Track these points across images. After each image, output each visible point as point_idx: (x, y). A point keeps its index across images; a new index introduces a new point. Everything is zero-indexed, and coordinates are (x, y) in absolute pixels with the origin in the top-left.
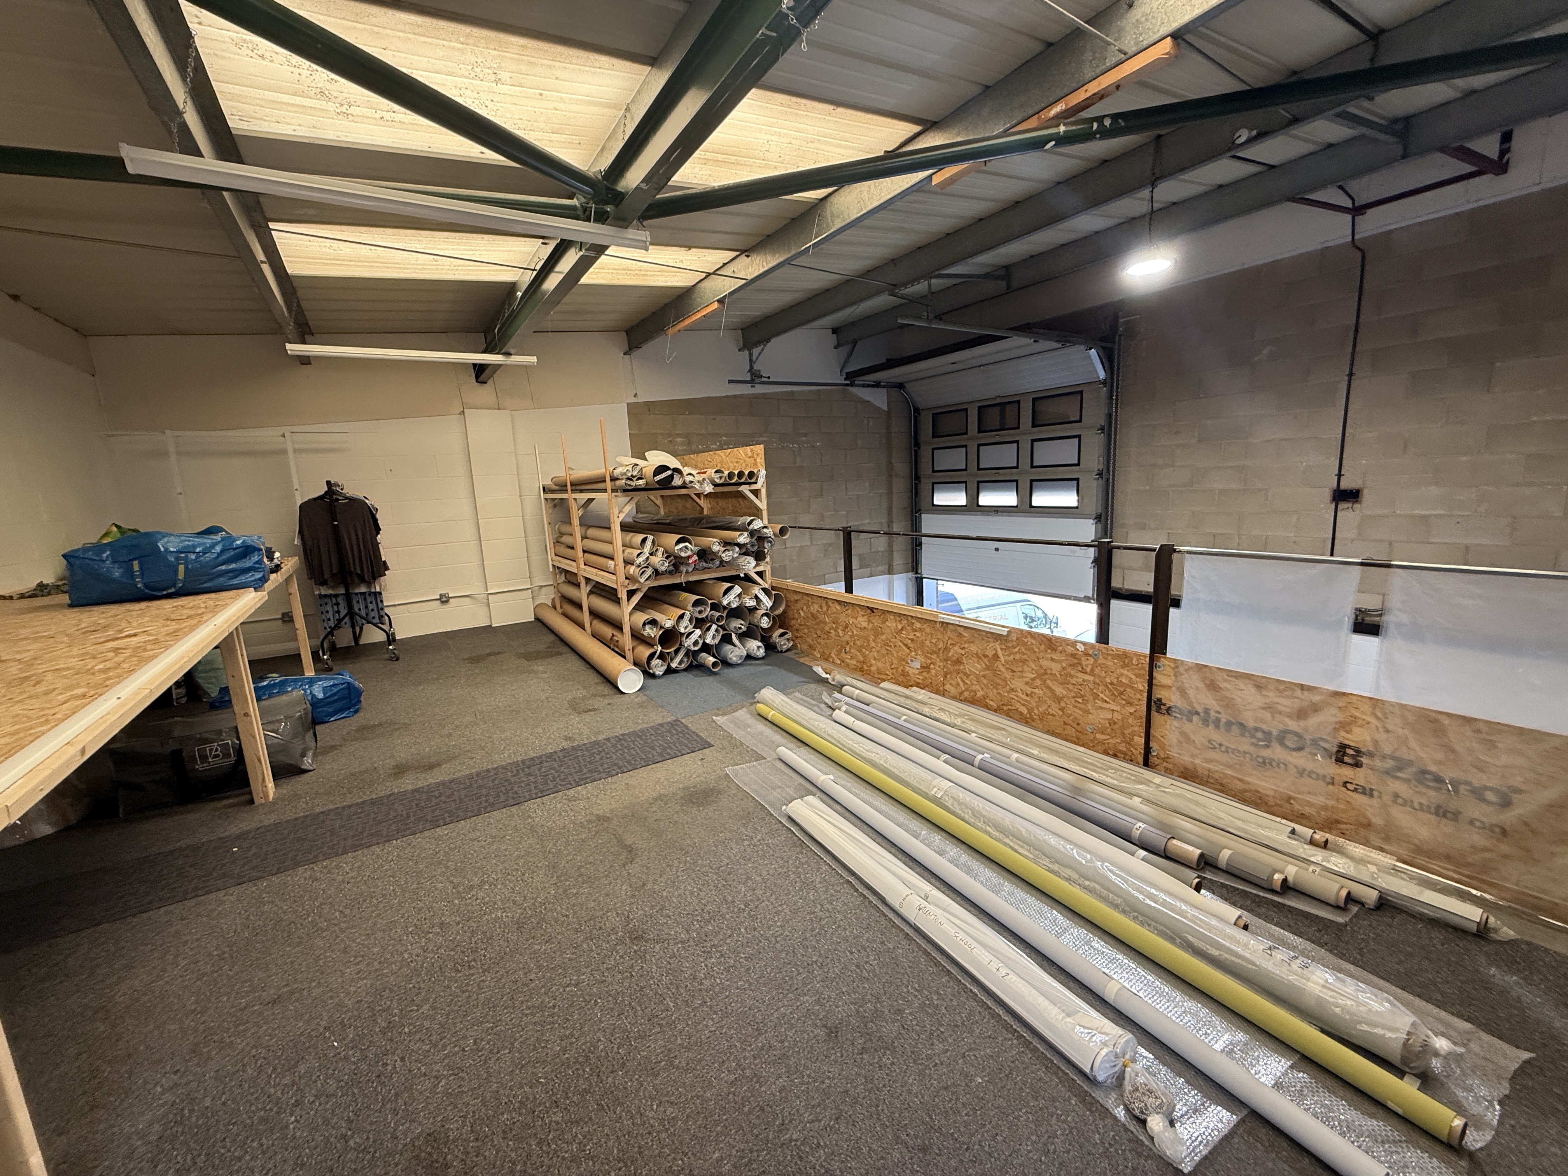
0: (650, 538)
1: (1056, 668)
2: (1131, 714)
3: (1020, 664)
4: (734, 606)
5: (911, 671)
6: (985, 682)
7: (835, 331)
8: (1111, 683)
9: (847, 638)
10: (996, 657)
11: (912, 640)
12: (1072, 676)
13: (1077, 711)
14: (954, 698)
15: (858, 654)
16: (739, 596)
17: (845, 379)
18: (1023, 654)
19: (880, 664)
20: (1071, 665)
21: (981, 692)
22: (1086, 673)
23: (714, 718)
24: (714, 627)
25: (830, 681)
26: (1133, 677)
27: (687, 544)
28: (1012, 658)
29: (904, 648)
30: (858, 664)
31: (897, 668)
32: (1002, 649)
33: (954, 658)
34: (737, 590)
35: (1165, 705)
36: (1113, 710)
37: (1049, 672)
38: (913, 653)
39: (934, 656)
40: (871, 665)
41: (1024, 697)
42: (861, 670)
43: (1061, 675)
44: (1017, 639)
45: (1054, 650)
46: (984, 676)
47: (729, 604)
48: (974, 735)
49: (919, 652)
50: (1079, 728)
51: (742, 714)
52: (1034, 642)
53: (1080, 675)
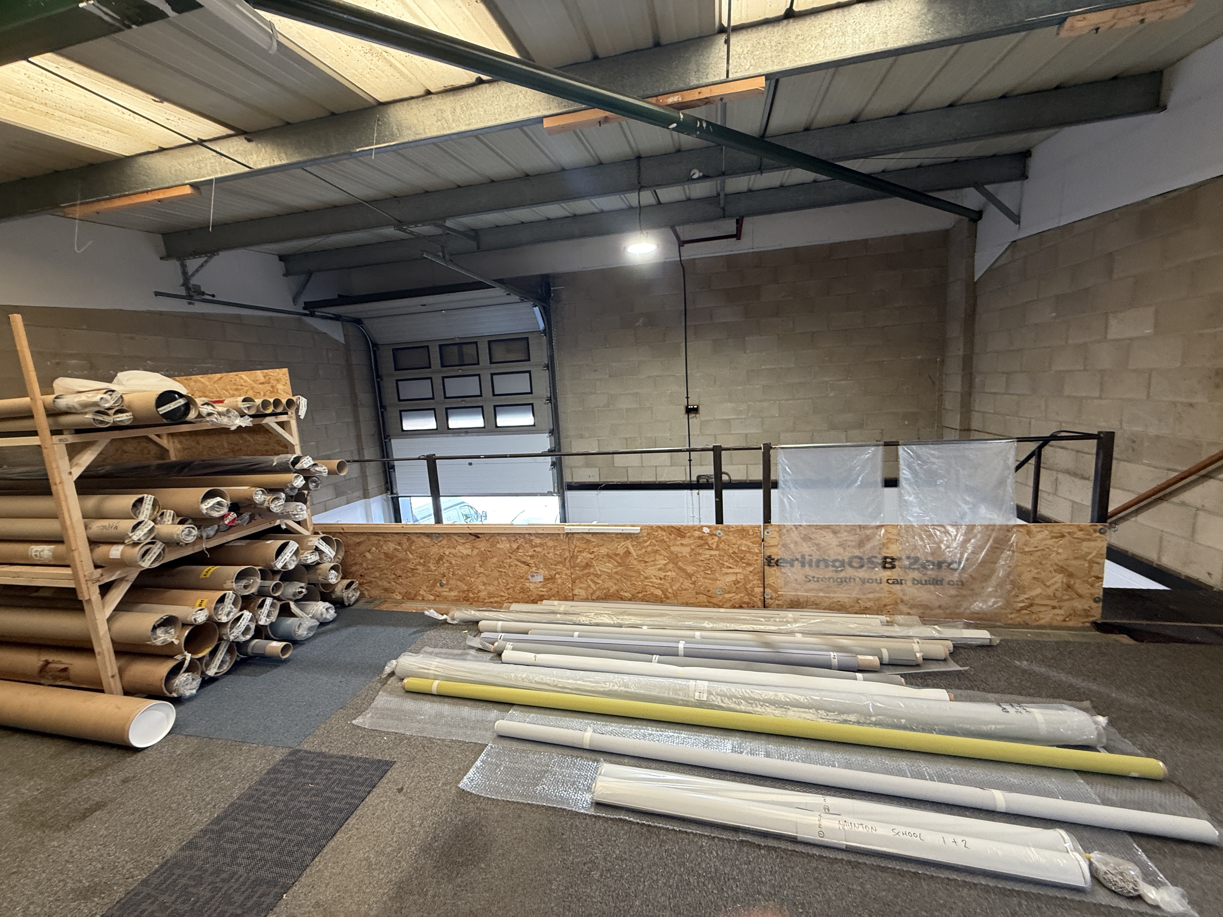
0: (149, 499)
1: (686, 551)
2: (751, 572)
3: (653, 555)
4: (291, 567)
5: (532, 586)
6: (618, 577)
7: (282, 258)
8: (734, 553)
9: (443, 569)
10: (628, 553)
11: (532, 557)
12: (700, 554)
13: (707, 581)
14: (586, 600)
15: (459, 583)
16: (296, 553)
17: (304, 308)
18: (655, 545)
19: (491, 588)
20: (699, 546)
21: (614, 587)
22: (712, 549)
23: (354, 722)
24: (269, 601)
25: (449, 621)
26: (751, 544)
27: (219, 499)
28: (644, 550)
29: (522, 565)
30: (461, 594)
31: (514, 588)
32: (633, 546)
33: (584, 564)
34: (293, 546)
35: (773, 559)
36: (736, 573)
37: (680, 555)
38: (534, 569)
39: (559, 567)
40: (479, 591)
41: (659, 581)
42: (466, 599)
43: (691, 556)
44: (648, 534)
45: (683, 536)
46: (616, 573)
47: (284, 566)
48: (645, 628)
49: (541, 566)
50: (709, 594)
51: (383, 700)
52: (664, 534)
53: (707, 552)
